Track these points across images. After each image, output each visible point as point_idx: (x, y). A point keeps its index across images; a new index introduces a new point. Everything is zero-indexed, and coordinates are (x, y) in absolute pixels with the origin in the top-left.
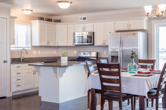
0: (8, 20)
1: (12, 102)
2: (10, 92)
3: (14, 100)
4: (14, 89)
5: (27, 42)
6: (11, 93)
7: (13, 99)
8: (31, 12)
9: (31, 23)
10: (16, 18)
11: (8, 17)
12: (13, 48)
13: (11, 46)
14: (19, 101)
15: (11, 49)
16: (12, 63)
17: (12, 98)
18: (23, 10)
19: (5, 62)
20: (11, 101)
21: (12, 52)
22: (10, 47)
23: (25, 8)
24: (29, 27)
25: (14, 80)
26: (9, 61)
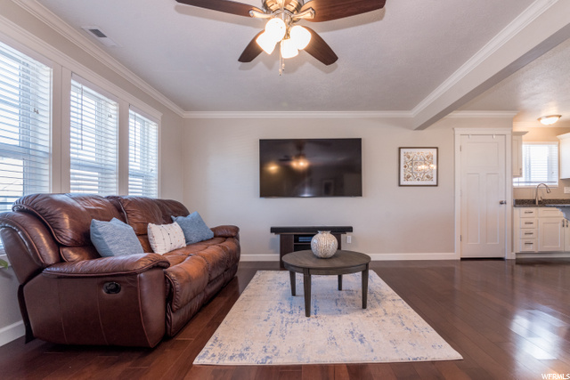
0: (509, 137)
1: (515, 268)
2: (512, 251)
3: (518, 266)
4: (520, 247)
5: (550, 173)
6: (514, 253)
7: (517, 263)
8: (557, 119)
9: (559, 141)
10: (525, 133)
11: (508, 132)
12: (519, 182)
13: (515, 180)
14: (531, 269)
15: (515, 185)
16: (515, 206)
17: (514, 263)
18: (539, 119)
19: (501, 203)
20: (513, 266)
21: (515, 190)
22: (512, 182)
23: (544, 114)
24: (555, 148)
25: (519, 234)
26: (510, 202)
